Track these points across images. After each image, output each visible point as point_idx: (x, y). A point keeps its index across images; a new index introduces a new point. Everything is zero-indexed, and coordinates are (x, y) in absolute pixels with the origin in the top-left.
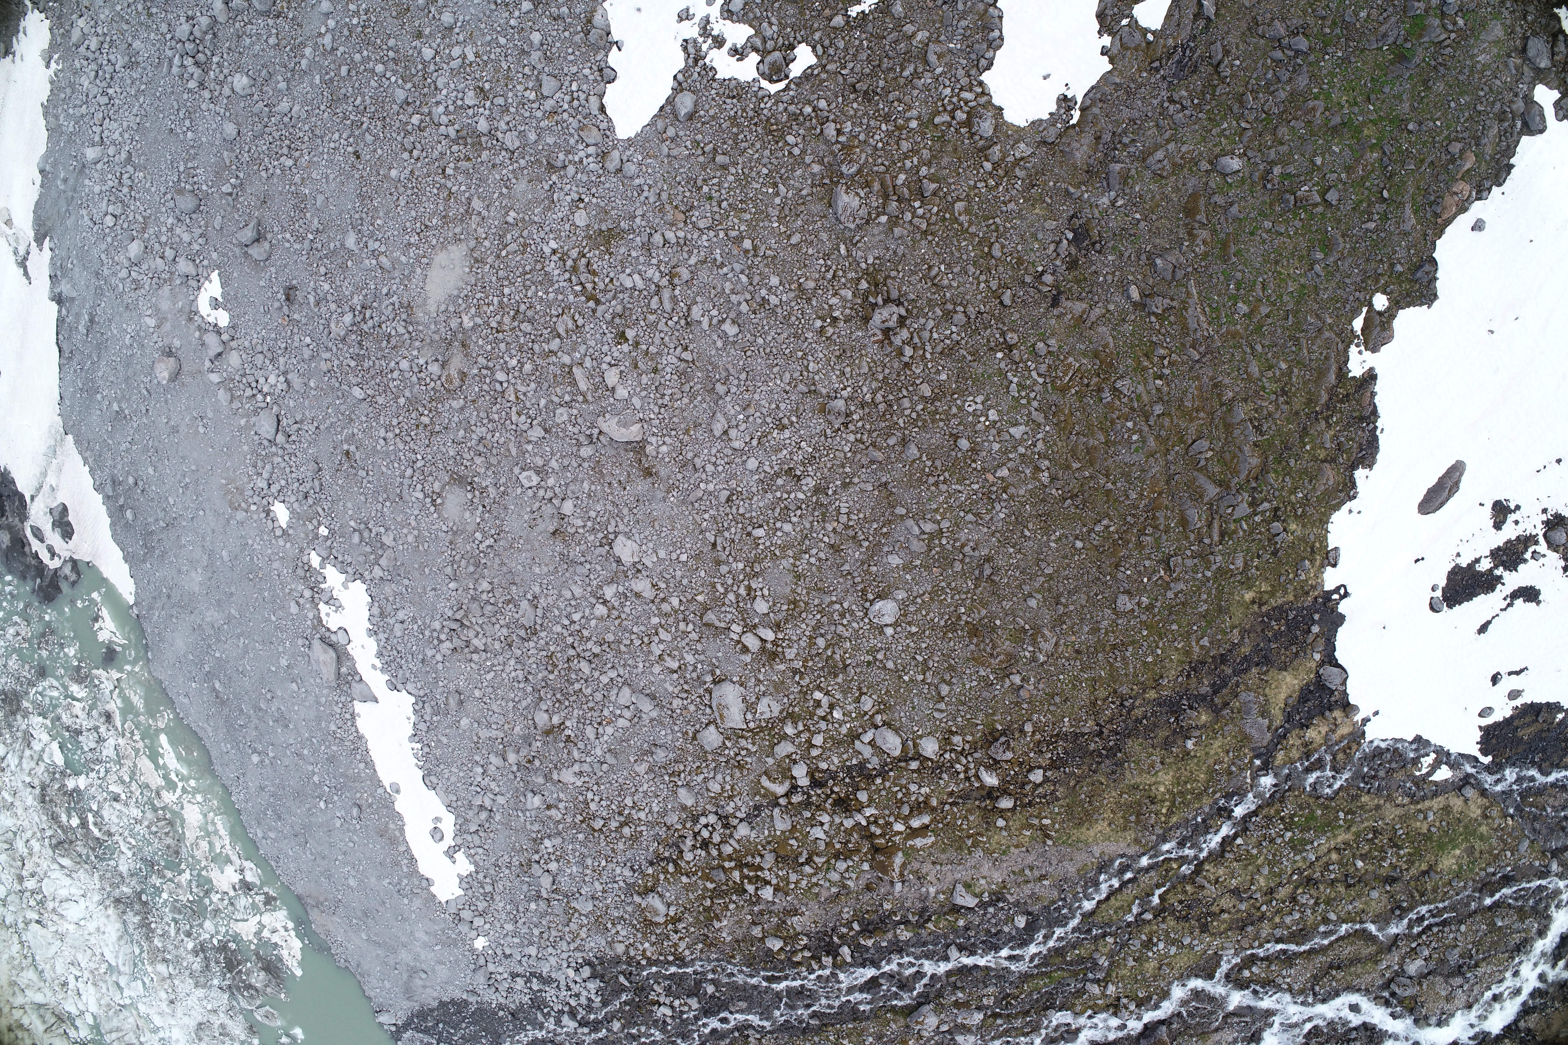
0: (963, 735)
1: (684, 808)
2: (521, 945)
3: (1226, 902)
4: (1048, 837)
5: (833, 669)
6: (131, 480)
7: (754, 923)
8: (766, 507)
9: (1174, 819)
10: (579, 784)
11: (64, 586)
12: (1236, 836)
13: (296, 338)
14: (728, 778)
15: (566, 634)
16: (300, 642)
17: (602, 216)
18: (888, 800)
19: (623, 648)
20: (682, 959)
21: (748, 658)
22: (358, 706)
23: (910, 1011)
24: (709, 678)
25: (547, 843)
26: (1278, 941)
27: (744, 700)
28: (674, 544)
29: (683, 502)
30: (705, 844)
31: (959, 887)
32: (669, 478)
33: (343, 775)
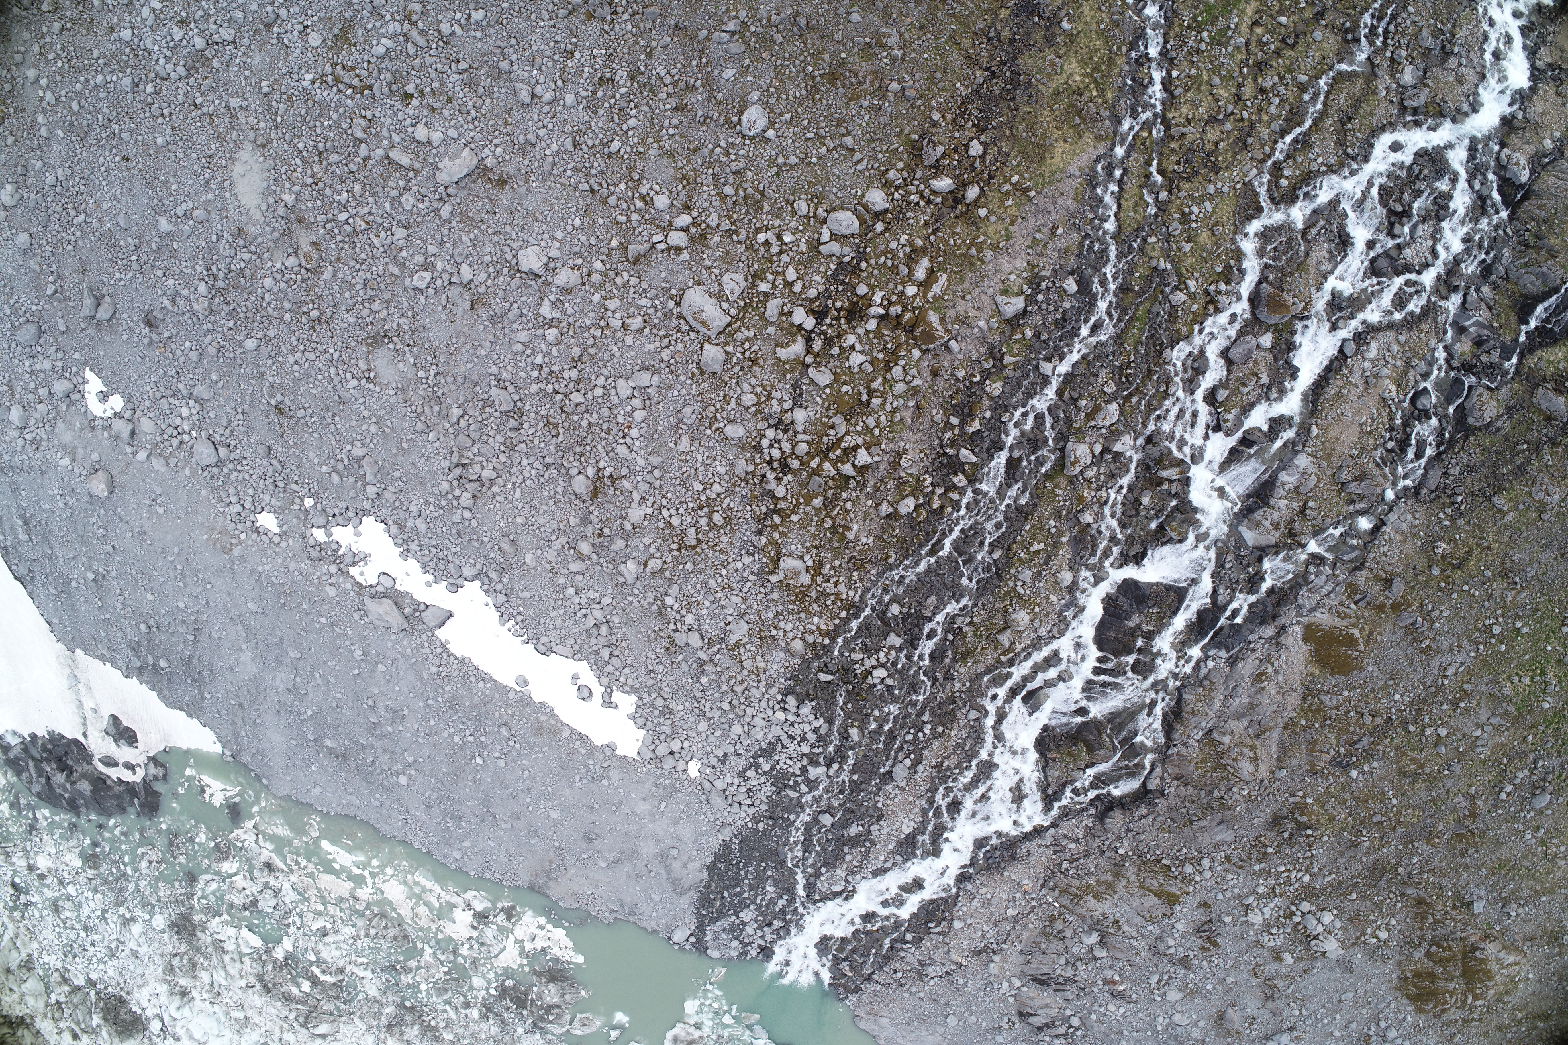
0: (893, 166)
1: (743, 447)
2: (726, 734)
3: (1213, 134)
4: (1028, 190)
5: (755, 203)
6: (143, 627)
7: (878, 505)
8: (606, 123)
9: (1110, 96)
10: (649, 511)
11: (159, 787)
12: (1169, 73)
13: (178, 353)
14: (753, 381)
15: (542, 386)
16: (356, 616)
17: (329, 25)
18: (884, 275)
19: (592, 351)
20: (853, 605)
21: (685, 255)
22: (442, 634)
23: (1060, 465)
24: (671, 304)
25: (669, 601)
26: (1283, 133)
27: (711, 295)
28: (563, 219)
29: (544, 180)
30: (785, 468)
31: (999, 298)
32: (519, 170)
33: (472, 708)
